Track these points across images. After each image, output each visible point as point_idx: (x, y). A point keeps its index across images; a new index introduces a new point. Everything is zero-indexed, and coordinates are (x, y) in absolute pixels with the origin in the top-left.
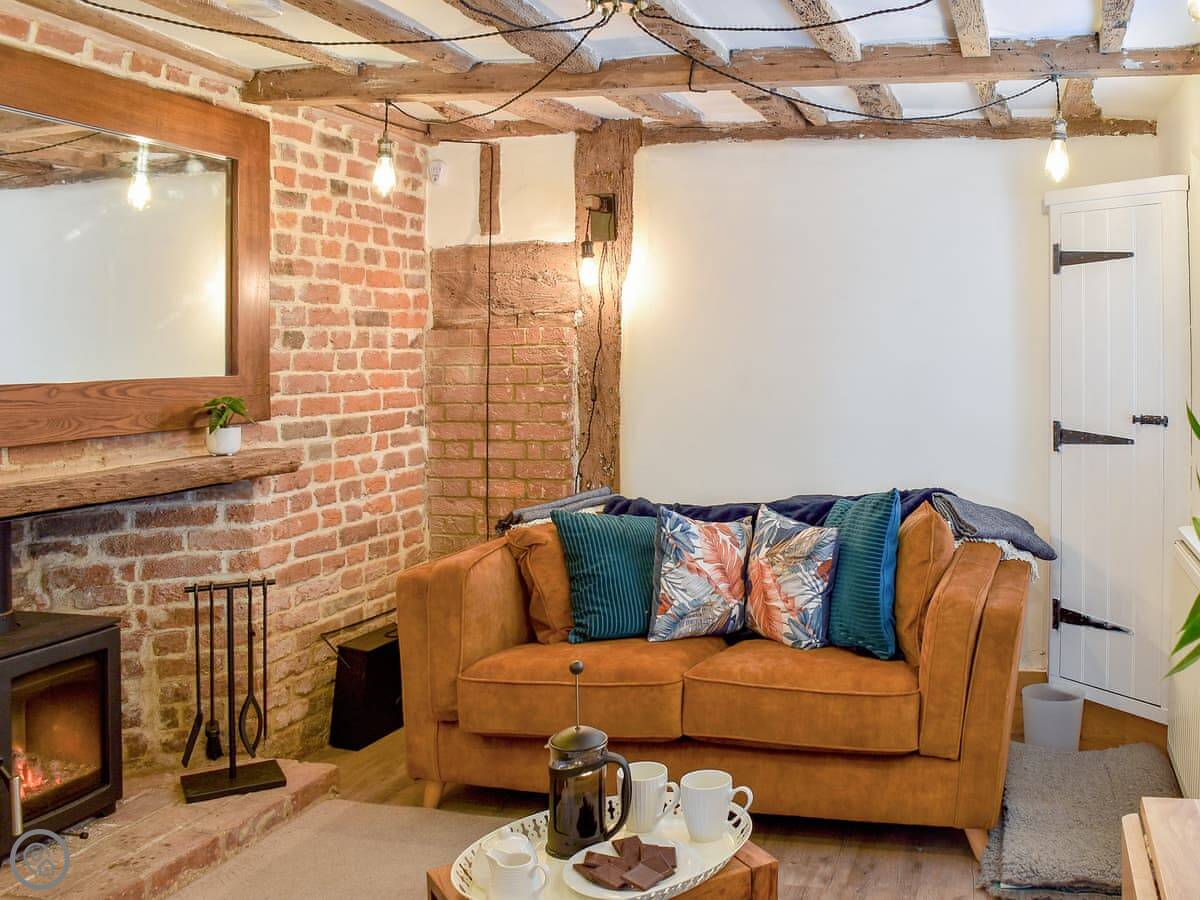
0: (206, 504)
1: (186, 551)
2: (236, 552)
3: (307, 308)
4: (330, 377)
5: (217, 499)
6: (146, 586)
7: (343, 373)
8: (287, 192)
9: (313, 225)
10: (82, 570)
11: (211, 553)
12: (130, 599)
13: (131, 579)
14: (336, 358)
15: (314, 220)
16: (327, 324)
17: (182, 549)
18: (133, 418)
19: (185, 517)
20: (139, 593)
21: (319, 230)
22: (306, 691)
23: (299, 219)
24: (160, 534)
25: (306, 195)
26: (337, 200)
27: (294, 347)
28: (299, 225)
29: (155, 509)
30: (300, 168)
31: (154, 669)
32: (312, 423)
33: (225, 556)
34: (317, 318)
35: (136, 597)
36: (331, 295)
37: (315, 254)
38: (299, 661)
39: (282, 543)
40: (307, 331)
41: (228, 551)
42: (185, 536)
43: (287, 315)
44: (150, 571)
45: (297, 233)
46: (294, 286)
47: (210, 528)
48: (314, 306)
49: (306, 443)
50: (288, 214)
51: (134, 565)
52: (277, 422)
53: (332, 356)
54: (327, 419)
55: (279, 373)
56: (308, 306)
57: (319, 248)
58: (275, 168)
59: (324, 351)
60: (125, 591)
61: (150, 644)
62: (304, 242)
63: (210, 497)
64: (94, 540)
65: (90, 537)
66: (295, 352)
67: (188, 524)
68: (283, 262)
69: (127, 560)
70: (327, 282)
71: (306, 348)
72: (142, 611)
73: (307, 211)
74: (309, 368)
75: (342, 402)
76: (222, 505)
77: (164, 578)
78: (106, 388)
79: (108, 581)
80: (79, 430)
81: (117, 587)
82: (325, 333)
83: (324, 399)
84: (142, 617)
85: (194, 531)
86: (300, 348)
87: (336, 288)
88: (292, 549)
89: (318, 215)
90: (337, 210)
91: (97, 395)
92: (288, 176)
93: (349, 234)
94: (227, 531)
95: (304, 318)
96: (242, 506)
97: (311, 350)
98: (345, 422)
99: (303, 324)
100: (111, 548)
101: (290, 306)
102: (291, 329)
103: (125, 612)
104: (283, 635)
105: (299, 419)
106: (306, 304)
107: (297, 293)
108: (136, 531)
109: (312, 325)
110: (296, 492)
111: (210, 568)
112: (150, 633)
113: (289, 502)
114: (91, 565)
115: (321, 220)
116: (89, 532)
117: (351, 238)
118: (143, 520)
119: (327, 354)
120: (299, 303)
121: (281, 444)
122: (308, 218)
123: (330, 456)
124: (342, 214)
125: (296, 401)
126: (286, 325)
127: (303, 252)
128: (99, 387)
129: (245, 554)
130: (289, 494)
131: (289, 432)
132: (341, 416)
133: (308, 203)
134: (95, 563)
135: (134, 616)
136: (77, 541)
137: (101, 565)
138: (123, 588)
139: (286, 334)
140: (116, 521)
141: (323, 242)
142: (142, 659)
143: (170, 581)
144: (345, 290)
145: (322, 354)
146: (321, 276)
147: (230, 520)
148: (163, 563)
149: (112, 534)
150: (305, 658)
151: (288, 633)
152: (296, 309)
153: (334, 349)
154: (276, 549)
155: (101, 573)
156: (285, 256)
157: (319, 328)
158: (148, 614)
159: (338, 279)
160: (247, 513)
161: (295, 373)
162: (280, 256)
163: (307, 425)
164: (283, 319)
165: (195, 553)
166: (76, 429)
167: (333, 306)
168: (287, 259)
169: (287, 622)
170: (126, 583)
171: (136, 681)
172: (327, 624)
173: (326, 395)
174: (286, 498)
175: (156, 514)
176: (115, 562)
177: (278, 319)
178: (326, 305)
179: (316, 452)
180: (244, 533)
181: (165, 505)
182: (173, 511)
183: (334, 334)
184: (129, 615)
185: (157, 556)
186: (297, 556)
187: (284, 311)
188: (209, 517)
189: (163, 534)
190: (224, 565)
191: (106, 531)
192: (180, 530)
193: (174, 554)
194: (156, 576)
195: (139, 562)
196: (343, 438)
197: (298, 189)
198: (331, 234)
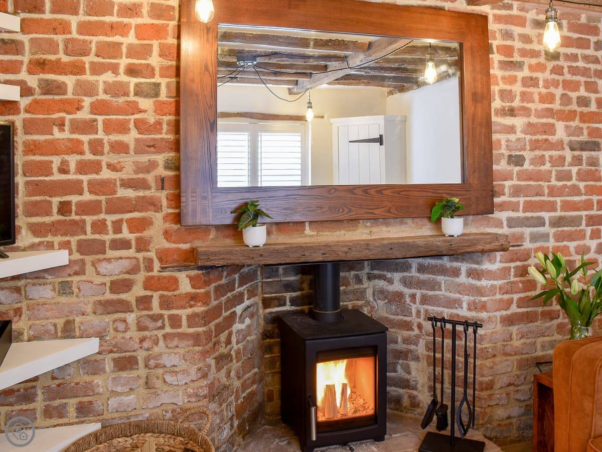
0: (456, 264)
1: (443, 292)
2: (472, 298)
3: (527, 139)
4: (548, 187)
5: (461, 262)
6: (422, 308)
7: (560, 183)
8: (507, 61)
9: (531, 82)
10: (391, 292)
11: (457, 296)
12: (414, 314)
13: (415, 303)
14: (554, 173)
15: (531, 78)
16: (545, 150)
17: (441, 290)
18: (386, 208)
19: (443, 271)
20: (418, 312)
21: (536, 85)
22: (522, 399)
23: (519, 79)
24: (430, 279)
25: (524, 62)
26: (550, 65)
27: (516, 165)
28: (519, 84)
29: (427, 263)
30: (517, 44)
31: (425, 359)
32: (532, 217)
33: (466, 299)
34: (535, 145)
35: (417, 314)
36: (550, 129)
37: (533, 101)
38: (518, 377)
39: (506, 297)
40: (528, 155)
41: (467, 297)
42: (443, 282)
43: (510, 144)
44: (425, 300)
45: (517, 88)
46: (516, 124)
47: (457, 280)
48: (534, 137)
49: (527, 231)
50: (510, 76)
51: (416, 295)
52: (502, 215)
53: (551, 172)
54: (546, 215)
55: (505, 183)
56: (528, 137)
57: (536, 97)
58: (497, 46)
59: (543, 168)
60: (411, 309)
61: (424, 343)
62: (523, 94)
63: (457, 260)
64: (397, 276)
65: (395, 274)
66: (518, 168)
67: (445, 276)
68: (507, 109)
69: (413, 291)
70: (544, 120)
71: (527, 166)
72: (420, 323)
73: (526, 72)
74: (530, 179)
75: (559, 204)
76: (464, 267)
77: (432, 306)
78: (367, 189)
79: (403, 301)
80: (349, 214)
81: (407, 306)
82: (544, 156)
83: (543, 201)
84: (420, 326)
85: (448, 281)
86: (522, 165)
87: (553, 125)
88: (515, 302)
89: (535, 75)
90: (551, 70)
91: (362, 194)
92: (507, 51)
93: (563, 86)
94: (467, 284)
95: (525, 145)
96: (476, 270)
97: (532, 167)
98: (561, 218)
99: (525, 150)
100: (406, 282)
101: (512, 137)
102: (514, 153)
103: (411, 321)
104: (505, 358)
105: (521, 214)
106: (526, 136)
107: (518, 130)
108: (418, 275)
109: (532, 150)
110: (519, 263)
111: (457, 305)
112: (423, 337)
113: (512, 270)
114: (395, 290)
115: (536, 78)
116: (394, 271)
117: (564, 89)
118: (421, 269)
119: (545, 170)
120: (520, 135)
121: (505, 230)
122: (526, 77)
123: (549, 241)
124: (556, 74)
125: (519, 202)
126: (510, 150)
127: (522, 100)
128: (363, 188)
129: (477, 301)
130: (513, 265)
131: (511, 223)
132: (559, 213)
133: (526, 67)
134: (397, 289)
135: (415, 325)
136: (389, 275)
137: (400, 291)
138: (410, 307)
139: (510, 156)
140: (407, 268)
141: (540, 94)
142: (419, 351)
143: (435, 308)
144: (560, 126)
145: (541, 170)
146: (539, 117)
147: (468, 277)
148: (431, 297)
149: (405, 274)
150: (523, 377)
151: (509, 358)
152: (518, 140)
153: (552, 166)
154: (501, 300)
155: (400, 296)
156: (508, 104)
157: (538, 153)
158: (423, 325)
159: (554, 118)
160: (478, 274)
161: (519, 183)
162: (504, 104)
163: (527, 219)
164: (507, 146)
165: (448, 294)
166: (348, 213)
167: (550, 138)
168: (509, 106)
169: (508, 349)
170: (412, 305)
171: (416, 364)
172: (543, 356)
173: (545, 198)
174: (510, 268)
175: (428, 266)
176: (407, 291)
177: (504, 146)
178: (544, 137)
179: (534, 238)
180: (476, 287)
181: (433, 262)
182: (437, 266)
183: (551, 157)
184: (413, 324)
185: (428, 292)
186: (519, 307)
187: (508, 141)
188: (456, 273)
189: (431, 279)
190: (465, 305)
191: (402, 272)
192: (440, 278)
193: (437, 293)
194: (427, 304)
195: (419, 293)
196: (560, 229)
197: (517, 58)
198: (547, 87)
